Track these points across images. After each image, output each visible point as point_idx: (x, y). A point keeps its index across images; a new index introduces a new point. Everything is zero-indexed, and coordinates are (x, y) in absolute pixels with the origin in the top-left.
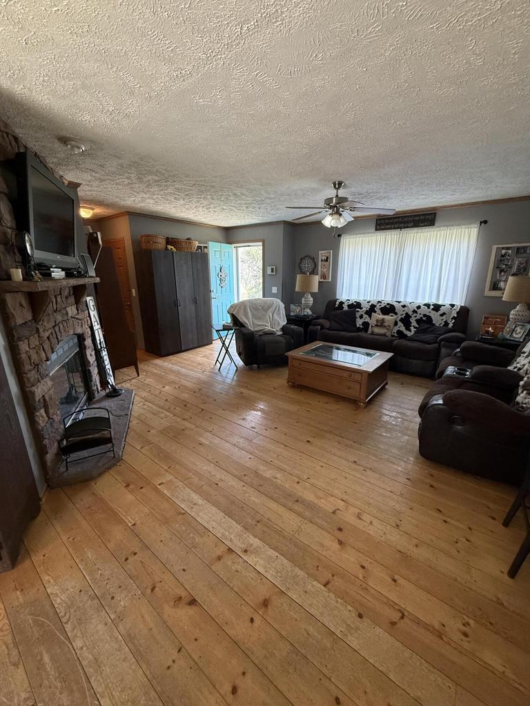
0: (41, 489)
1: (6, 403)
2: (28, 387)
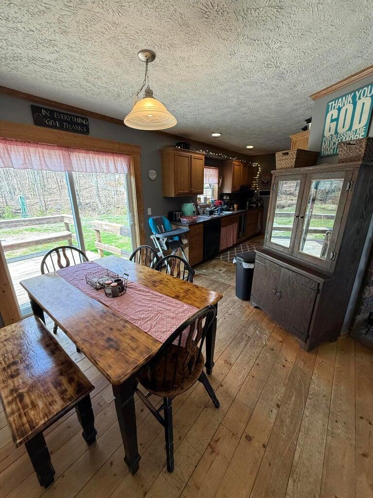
0: (344, 331)
1: (351, 271)
2: (371, 269)
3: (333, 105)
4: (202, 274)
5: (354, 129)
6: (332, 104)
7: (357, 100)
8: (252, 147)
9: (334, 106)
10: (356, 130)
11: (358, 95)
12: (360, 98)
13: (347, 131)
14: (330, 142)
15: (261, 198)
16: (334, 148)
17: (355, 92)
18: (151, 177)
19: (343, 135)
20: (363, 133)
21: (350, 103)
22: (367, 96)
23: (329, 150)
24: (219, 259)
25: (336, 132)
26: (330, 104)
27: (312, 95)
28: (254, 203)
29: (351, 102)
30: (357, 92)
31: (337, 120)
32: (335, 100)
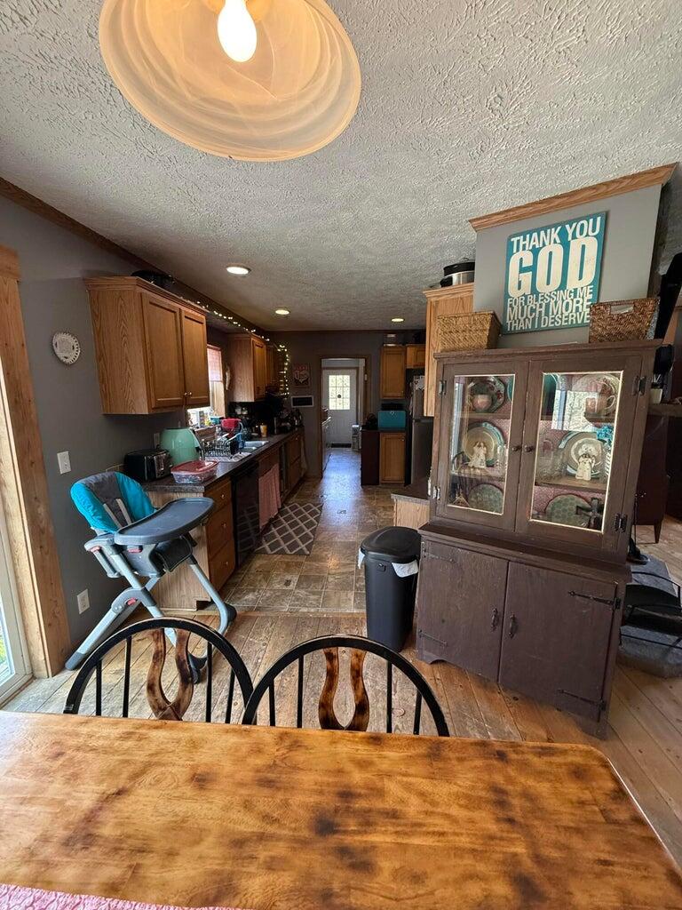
3: (522, 243)
4: (251, 609)
5: (570, 287)
6: (518, 241)
7: (570, 238)
8: (288, 313)
9: (524, 245)
10: (576, 290)
11: (570, 232)
12: (574, 237)
13: (556, 291)
14: (523, 308)
15: (297, 410)
16: (534, 319)
17: (563, 224)
18: (61, 355)
19: (550, 297)
20: (590, 297)
21: (555, 242)
22: (587, 235)
23: (522, 321)
24: (264, 550)
25: (534, 291)
26: (515, 240)
27: (474, 220)
28: (286, 420)
29: (558, 241)
30: (567, 226)
31: (533, 269)
32: (524, 234)
